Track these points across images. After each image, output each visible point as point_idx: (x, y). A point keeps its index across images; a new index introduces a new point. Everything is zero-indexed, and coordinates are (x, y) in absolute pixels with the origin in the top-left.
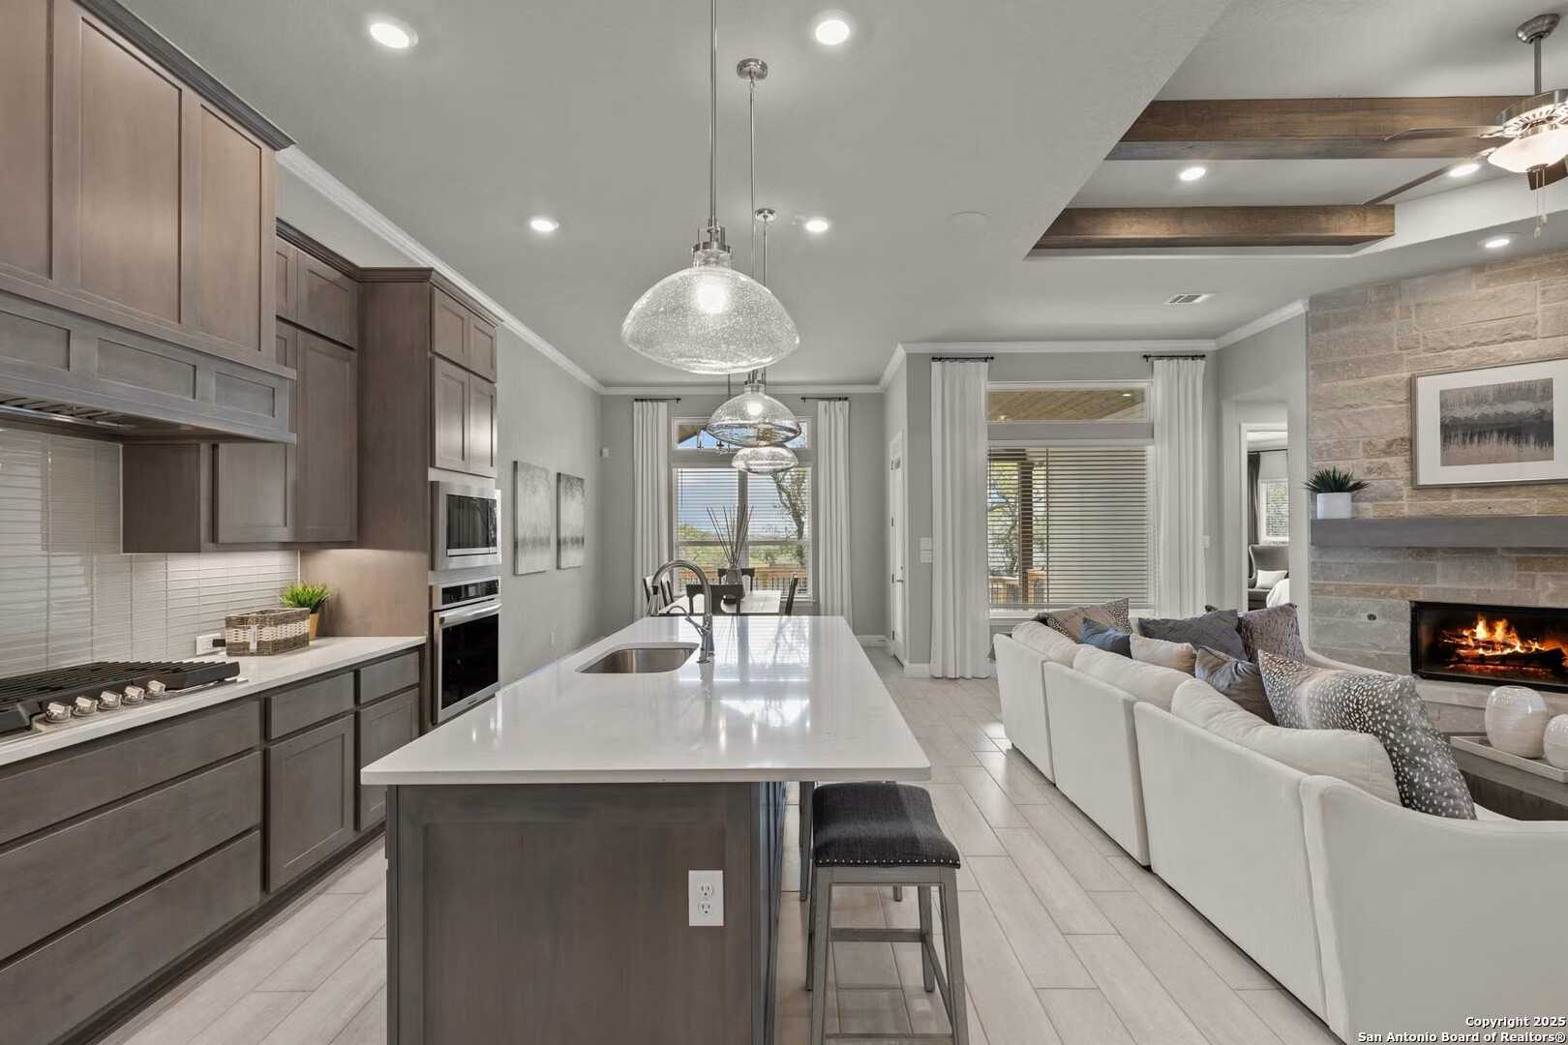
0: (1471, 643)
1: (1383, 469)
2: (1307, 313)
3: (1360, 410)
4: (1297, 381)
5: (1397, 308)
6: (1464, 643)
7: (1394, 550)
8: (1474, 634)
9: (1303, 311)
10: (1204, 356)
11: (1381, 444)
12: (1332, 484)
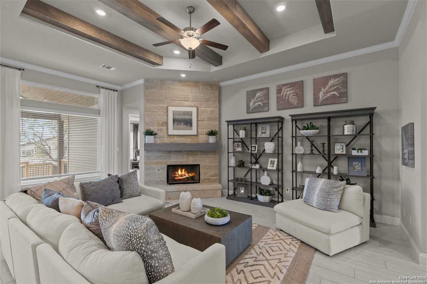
0: (178, 176)
1: (161, 130)
2: (144, 83)
3: (156, 113)
4: (141, 103)
5: (164, 87)
6: (176, 176)
7: (163, 151)
8: (178, 173)
9: (143, 82)
10: (117, 91)
11: (161, 123)
12: (149, 133)
